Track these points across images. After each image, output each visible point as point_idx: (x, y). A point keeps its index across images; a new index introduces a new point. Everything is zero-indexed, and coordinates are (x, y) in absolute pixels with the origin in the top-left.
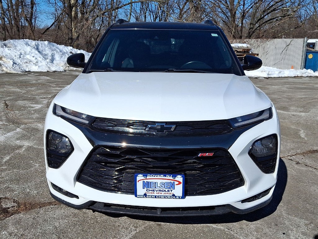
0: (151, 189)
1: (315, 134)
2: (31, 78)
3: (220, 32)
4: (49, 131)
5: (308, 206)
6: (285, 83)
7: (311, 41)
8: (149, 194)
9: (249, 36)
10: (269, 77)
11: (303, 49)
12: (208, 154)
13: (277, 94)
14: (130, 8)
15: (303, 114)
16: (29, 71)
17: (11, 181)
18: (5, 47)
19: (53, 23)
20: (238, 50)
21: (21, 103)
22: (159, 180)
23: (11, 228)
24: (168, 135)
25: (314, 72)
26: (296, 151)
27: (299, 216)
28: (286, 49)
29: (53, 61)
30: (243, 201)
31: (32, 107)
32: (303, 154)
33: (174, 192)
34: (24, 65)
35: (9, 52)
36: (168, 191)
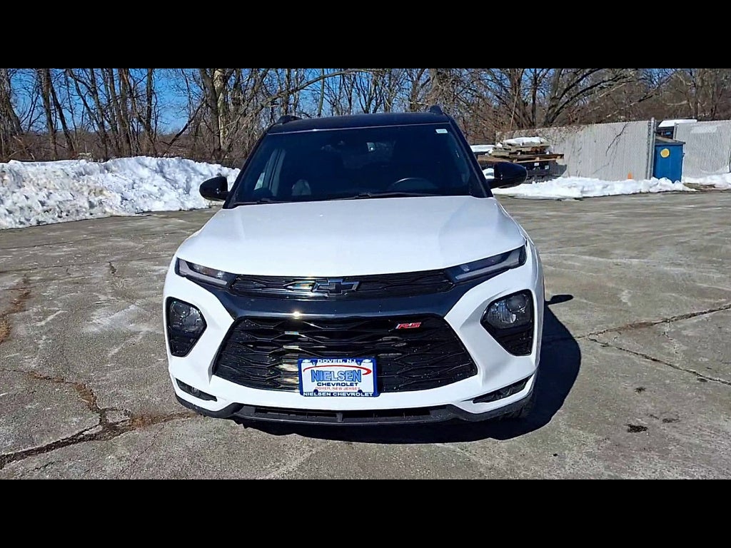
0: (324, 382)
1: (649, 295)
2: (150, 223)
3: (451, 125)
4: (170, 300)
5: (607, 413)
6: (613, 207)
7: (666, 124)
8: (322, 391)
9: (548, 123)
10: (584, 197)
11: (649, 141)
12: (411, 324)
13: (593, 228)
14: (320, 86)
15: (635, 261)
16: (149, 212)
17: (120, 384)
18: (106, 171)
19: (187, 125)
20: (523, 150)
21: (135, 264)
22: (335, 367)
23: (122, 451)
24: (349, 297)
25: (673, 183)
26: (607, 326)
27: (588, 429)
28: (615, 142)
29: (189, 190)
30: (477, 400)
31: (154, 271)
32: (619, 330)
33: (360, 386)
34: (141, 201)
35: (115, 179)
36: (351, 385)
